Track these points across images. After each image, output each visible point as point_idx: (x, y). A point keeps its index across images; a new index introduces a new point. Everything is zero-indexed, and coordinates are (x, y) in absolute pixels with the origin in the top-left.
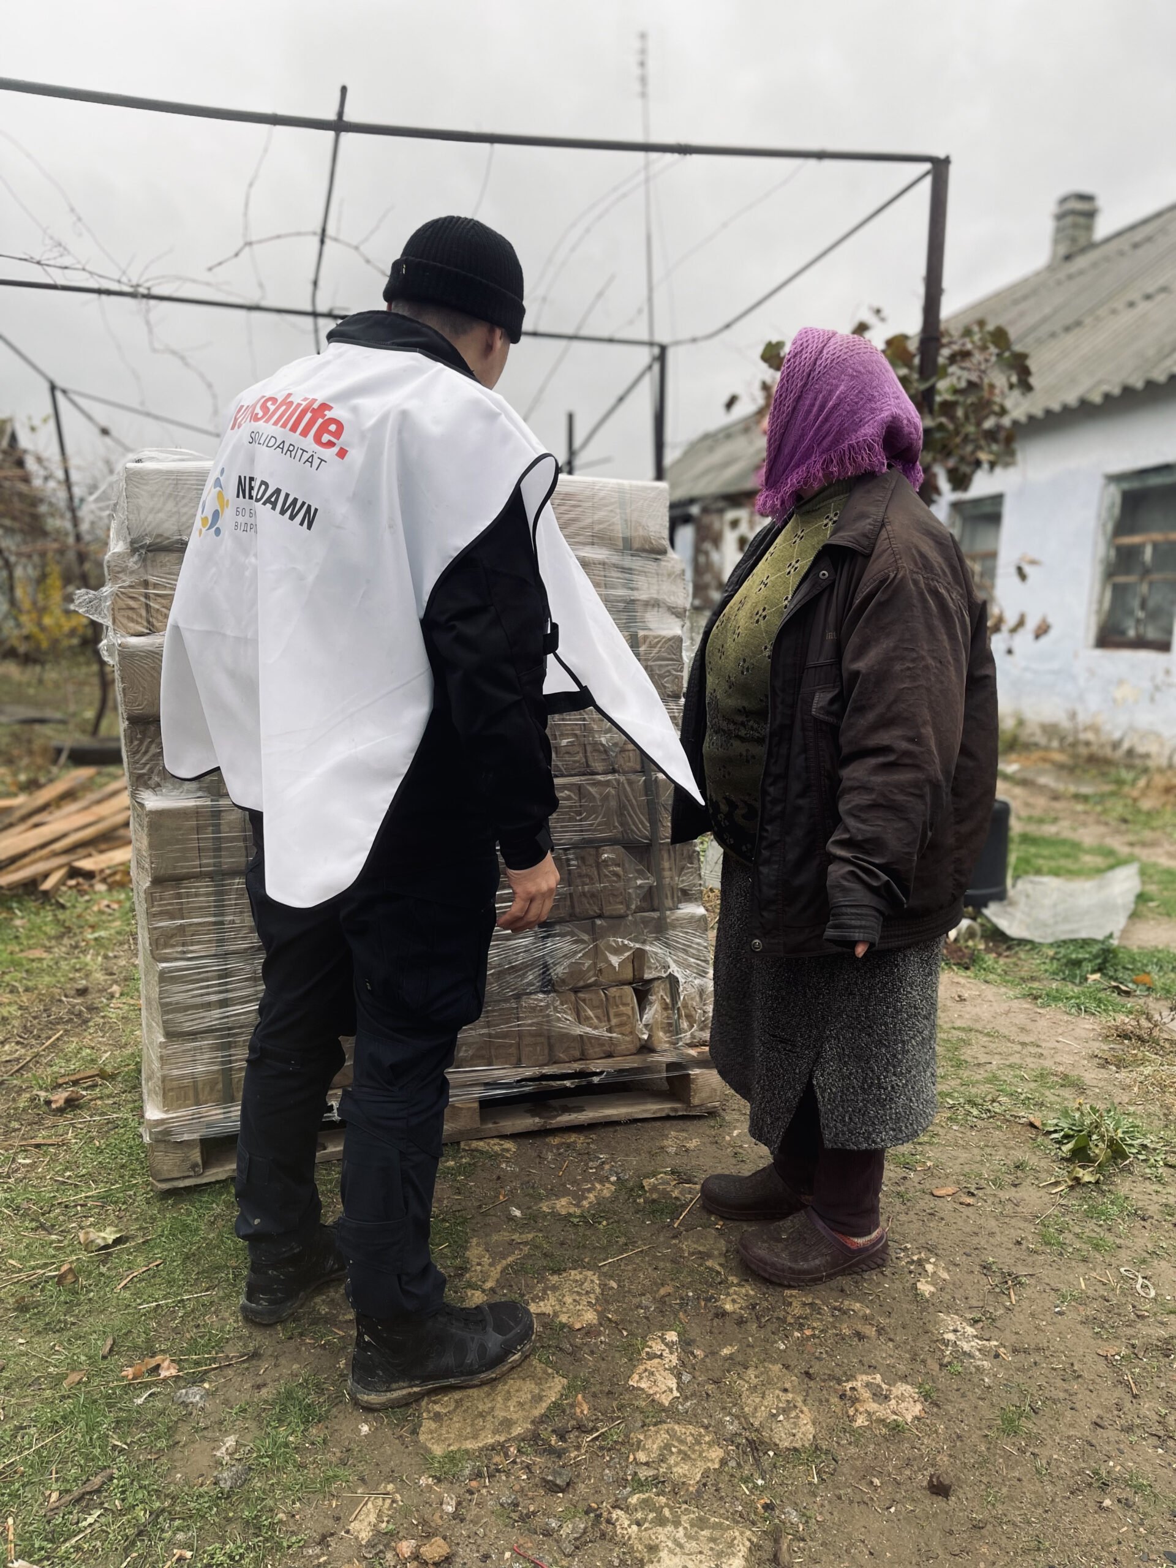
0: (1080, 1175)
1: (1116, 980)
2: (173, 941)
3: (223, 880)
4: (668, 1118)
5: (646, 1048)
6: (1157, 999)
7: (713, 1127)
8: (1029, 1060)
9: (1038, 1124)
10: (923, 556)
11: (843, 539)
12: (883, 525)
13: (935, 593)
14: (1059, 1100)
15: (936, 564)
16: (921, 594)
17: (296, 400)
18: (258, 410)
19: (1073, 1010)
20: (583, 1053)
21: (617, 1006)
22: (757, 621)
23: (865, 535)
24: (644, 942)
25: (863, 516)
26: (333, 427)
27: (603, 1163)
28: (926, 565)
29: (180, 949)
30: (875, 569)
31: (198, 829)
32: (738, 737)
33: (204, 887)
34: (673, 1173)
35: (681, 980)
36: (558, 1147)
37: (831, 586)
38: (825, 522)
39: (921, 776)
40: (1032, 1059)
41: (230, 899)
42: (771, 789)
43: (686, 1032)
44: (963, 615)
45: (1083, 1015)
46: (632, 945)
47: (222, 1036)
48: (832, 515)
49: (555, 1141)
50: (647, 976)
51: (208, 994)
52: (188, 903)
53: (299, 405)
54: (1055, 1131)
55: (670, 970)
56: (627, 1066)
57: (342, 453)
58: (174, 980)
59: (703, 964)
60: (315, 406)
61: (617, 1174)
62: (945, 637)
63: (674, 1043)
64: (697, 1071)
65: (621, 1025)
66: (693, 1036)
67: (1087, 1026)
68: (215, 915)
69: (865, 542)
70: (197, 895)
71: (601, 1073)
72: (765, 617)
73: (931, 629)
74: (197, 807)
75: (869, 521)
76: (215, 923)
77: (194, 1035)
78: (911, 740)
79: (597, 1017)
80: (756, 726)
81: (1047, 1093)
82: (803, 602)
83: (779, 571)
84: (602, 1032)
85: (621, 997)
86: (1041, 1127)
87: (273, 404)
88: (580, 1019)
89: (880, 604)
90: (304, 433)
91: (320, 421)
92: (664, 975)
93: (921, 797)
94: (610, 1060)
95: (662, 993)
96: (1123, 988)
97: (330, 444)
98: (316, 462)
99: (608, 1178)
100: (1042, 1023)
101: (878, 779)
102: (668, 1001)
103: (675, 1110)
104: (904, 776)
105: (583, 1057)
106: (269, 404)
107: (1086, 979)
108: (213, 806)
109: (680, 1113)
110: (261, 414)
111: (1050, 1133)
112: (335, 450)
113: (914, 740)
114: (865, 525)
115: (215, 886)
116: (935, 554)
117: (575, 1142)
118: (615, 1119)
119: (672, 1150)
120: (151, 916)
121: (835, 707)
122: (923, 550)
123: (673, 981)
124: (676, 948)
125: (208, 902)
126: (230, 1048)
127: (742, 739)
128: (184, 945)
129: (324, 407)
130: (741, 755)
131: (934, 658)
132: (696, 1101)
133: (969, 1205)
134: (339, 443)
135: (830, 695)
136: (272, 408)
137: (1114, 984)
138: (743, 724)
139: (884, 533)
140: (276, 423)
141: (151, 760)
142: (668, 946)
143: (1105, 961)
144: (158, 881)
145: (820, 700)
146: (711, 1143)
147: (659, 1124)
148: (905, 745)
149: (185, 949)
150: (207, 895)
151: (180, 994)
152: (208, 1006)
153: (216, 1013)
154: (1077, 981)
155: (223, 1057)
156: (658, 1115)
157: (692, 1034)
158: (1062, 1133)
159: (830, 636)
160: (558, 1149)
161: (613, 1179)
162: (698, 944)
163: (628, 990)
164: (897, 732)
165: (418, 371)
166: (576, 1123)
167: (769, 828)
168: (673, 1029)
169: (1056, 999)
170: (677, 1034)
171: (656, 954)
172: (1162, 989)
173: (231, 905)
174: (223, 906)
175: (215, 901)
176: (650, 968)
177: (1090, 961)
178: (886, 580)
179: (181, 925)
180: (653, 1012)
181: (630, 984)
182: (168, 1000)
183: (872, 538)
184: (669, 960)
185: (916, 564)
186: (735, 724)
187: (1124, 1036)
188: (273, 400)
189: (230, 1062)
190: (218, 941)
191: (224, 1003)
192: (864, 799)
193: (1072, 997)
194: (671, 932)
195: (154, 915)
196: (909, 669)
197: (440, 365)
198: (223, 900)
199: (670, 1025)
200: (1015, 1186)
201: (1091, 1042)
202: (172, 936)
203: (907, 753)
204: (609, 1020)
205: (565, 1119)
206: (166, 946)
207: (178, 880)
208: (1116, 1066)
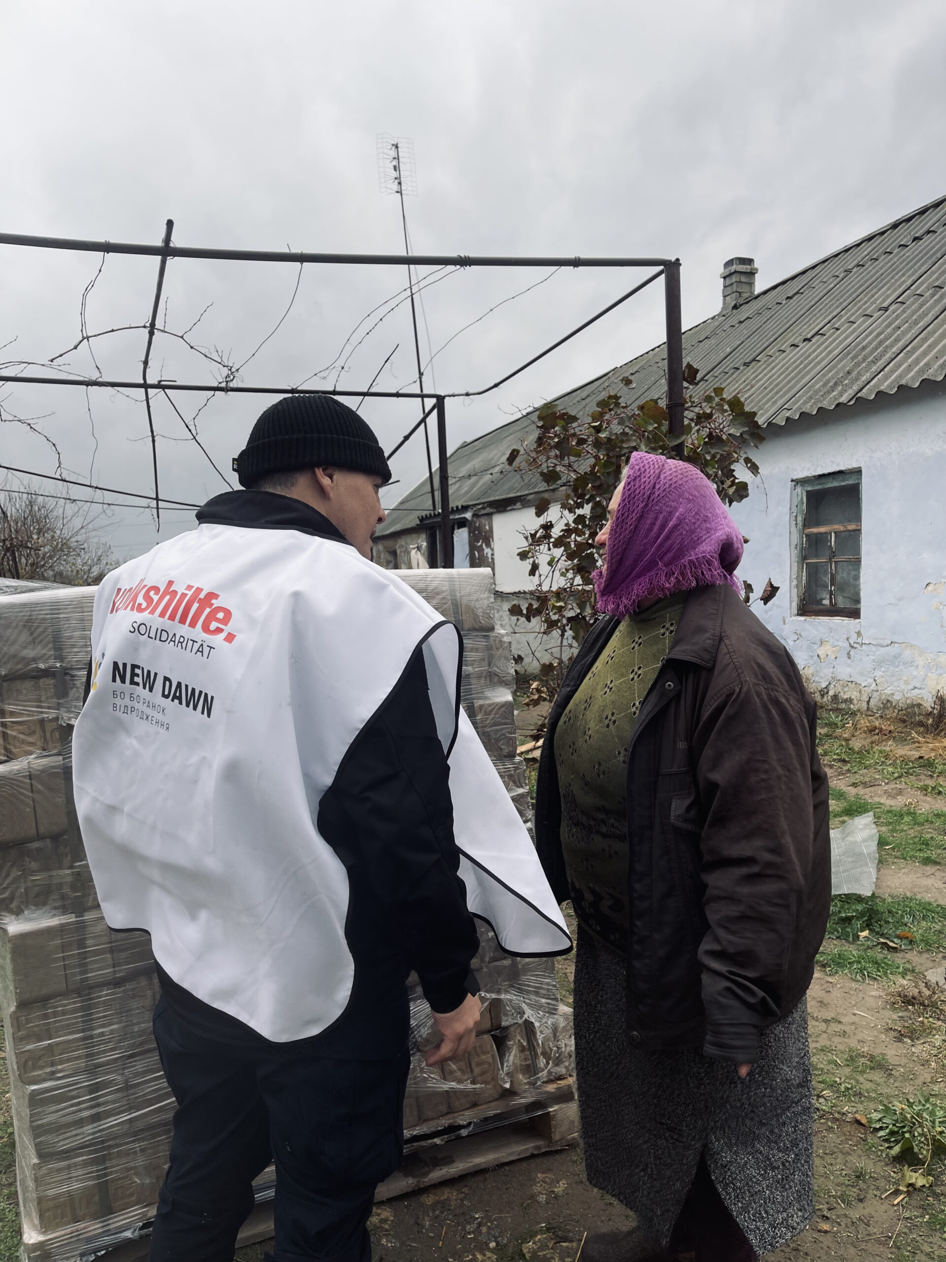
0: (913, 1181)
1: (882, 935)
2: (41, 1063)
3: (90, 994)
4: (533, 1156)
5: (510, 1093)
6: (920, 953)
7: (575, 1162)
8: (836, 1040)
9: (864, 1121)
10: (759, 666)
11: (683, 653)
12: (721, 639)
13: (777, 703)
14: (874, 1087)
15: (773, 675)
16: (765, 706)
17: (180, 588)
18: (140, 599)
19: (858, 977)
20: (449, 1107)
21: (478, 1055)
22: (608, 726)
23: (706, 650)
24: (499, 992)
25: (701, 630)
26: (220, 615)
27: (480, 1224)
28: (765, 677)
29: (48, 1070)
30: (720, 684)
31: (64, 948)
32: (598, 832)
33: (71, 1003)
34: (548, 1230)
35: (537, 1024)
36: (433, 1207)
37: (678, 696)
38: (662, 631)
39: (783, 886)
40: (838, 1038)
41: (97, 1012)
42: (637, 886)
43: (543, 1070)
44: (802, 720)
45: (867, 981)
46: (488, 996)
47: (96, 1151)
48: (668, 625)
49: (429, 1200)
50: (504, 1024)
51: (80, 1110)
52: (55, 1022)
53: (184, 595)
54: (881, 1128)
55: (526, 1016)
56: (491, 1113)
57: (230, 638)
58: (45, 1102)
59: (553, 1002)
60: (202, 596)
61: (496, 1238)
62: (790, 744)
63: (533, 1084)
64: (556, 1107)
65: (483, 1073)
66: (550, 1073)
67: (874, 993)
68: (83, 1031)
69: (706, 656)
70: (64, 1013)
71: (470, 1124)
72: (614, 722)
73: (777, 739)
74: (62, 925)
75: (707, 635)
76: (84, 1039)
77: (66, 1154)
78: (773, 851)
79: (460, 1069)
80: (616, 824)
81: (861, 1079)
82: (653, 714)
83: (623, 676)
84: (469, 1086)
85: (481, 1046)
86: (867, 1125)
87: (156, 594)
88: (445, 1075)
89: (731, 718)
90: (193, 624)
91: (208, 610)
92: (520, 1021)
93: (787, 907)
94: (475, 1110)
95: (519, 1037)
96: (891, 944)
97: (219, 630)
98: (206, 650)
99: (487, 1244)
100: (836, 993)
101: (744, 890)
102: (525, 1044)
103: (538, 1148)
104: (771, 887)
105: (450, 1111)
106: (152, 593)
107: (858, 937)
108: (77, 922)
109: (543, 1150)
110: (144, 605)
111: (876, 1130)
112: (223, 635)
113: (778, 850)
114: (705, 640)
115: (82, 1001)
116: (771, 665)
117: (448, 1199)
118: (483, 1166)
119: (542, 1198)
120: (18, 1040)
121: (692, 813)
122: (760, 661)
123: (528, 1027)
124: (528, 992)
125: (76, 1018)
126: (104, 1162)
127: (604, 836)
128: (52, 1065)
129: (212, 596)
130: (603, 850)
131: (783, 767)
132: (557, 1136)
133: (826, 1232)
134: (227, 629)
135: (687, 802)
136: (156, 598)
137: (882, 940)
138: (603, 821)
139: (723, 647)
140: (162, 615)
141: (12, 883)
142: (521, 991)
143: (870, 918)
144: (23, 1005)
145: (678, 807)
146: (576, 1183)
147: (524, 1165)
148: (767, 857)
149: (54, 1069)
150: (75, 1010)
151: (51, 1115)
152: (81, 1123)
153: (89, 1129)
154: (851, 939)
155: (98, 1171)
156: (523, 1156)
157: (549, 1071)
158: (888, 1131)
159: (682, 745)
160: (434, 1210)
161: (493, 1245)
162: (548, 984)
163: (487, 1038)
164: (758, 842)
165: (298, 549)
166: (448, 1177)
167: (638, 923)
168: (530, 1069)
169: (840, 965)
170: (535, 1074)
171: (511, 1001)
172: (922, 940)
173: (100, 1018)
174: (92, 1020)
175: (82, 1016)
176: (506, 1015)
177: (858, 918)
178: (731, 694)
179: (49, 1044)
180: (513, 1057)
181: (489, 1031)
182: (39, 1122)
183: (714, 653)
184: (524, 1006)
185: (757, 677)
186: (595, 820)
187: (908, 1001)
188: (156, 589)
189: (106, 1175)
190: (87, 1056)
191: (96, 1118)
192: (733, 910)
193: (853, 962)
194: (523, 978)
195: (21, 1039)
196: (763, 780)
197: (317, 540)
198: (91, 1014)
199: (528, 1066)
200: (861, 1200)
201: (881, 1011)
202: (40, 1058)
203: (769, 864)
204: (472, 1071)
205: (438, 1174)
206: (34, 1068)
207: (44, 1000)
208: (910, 1038)
